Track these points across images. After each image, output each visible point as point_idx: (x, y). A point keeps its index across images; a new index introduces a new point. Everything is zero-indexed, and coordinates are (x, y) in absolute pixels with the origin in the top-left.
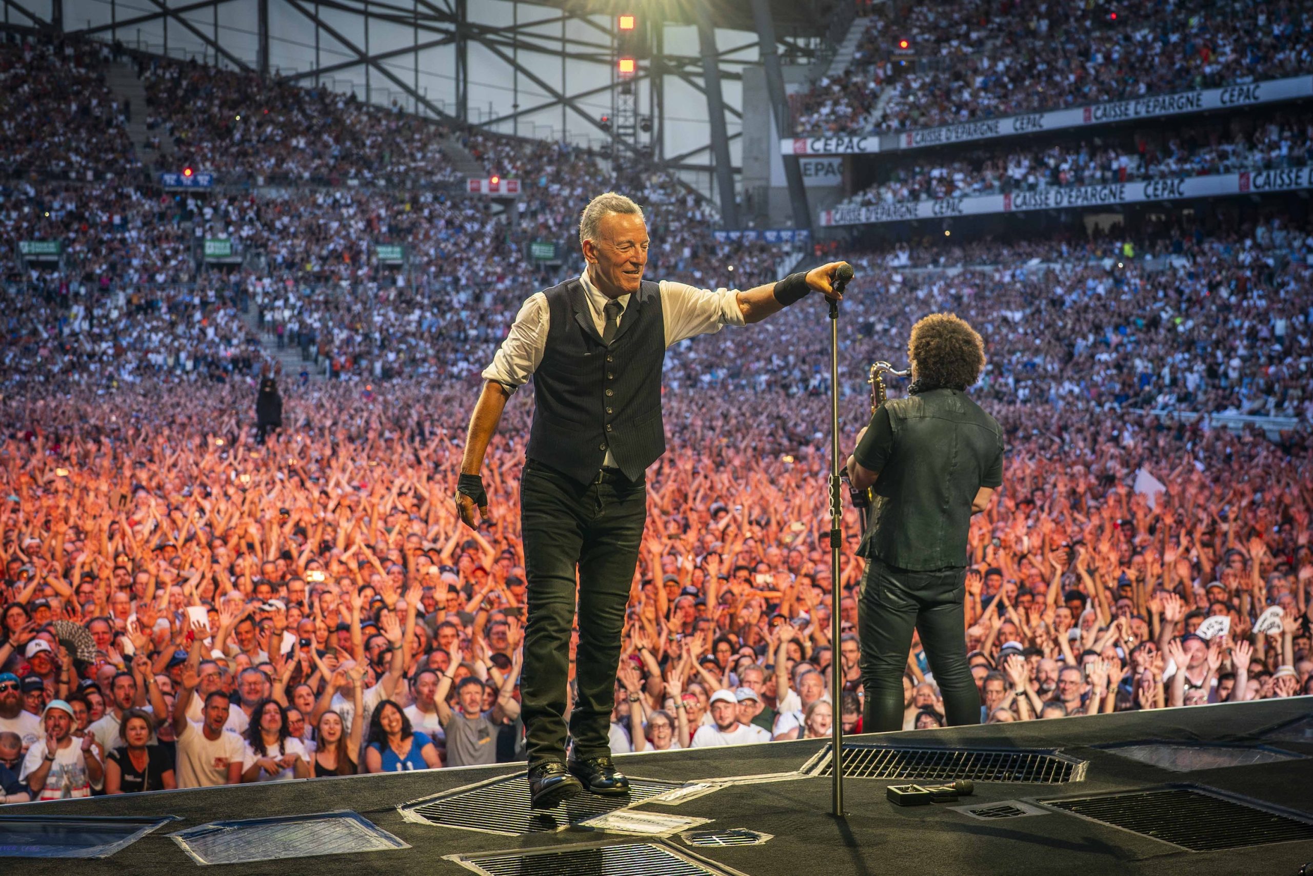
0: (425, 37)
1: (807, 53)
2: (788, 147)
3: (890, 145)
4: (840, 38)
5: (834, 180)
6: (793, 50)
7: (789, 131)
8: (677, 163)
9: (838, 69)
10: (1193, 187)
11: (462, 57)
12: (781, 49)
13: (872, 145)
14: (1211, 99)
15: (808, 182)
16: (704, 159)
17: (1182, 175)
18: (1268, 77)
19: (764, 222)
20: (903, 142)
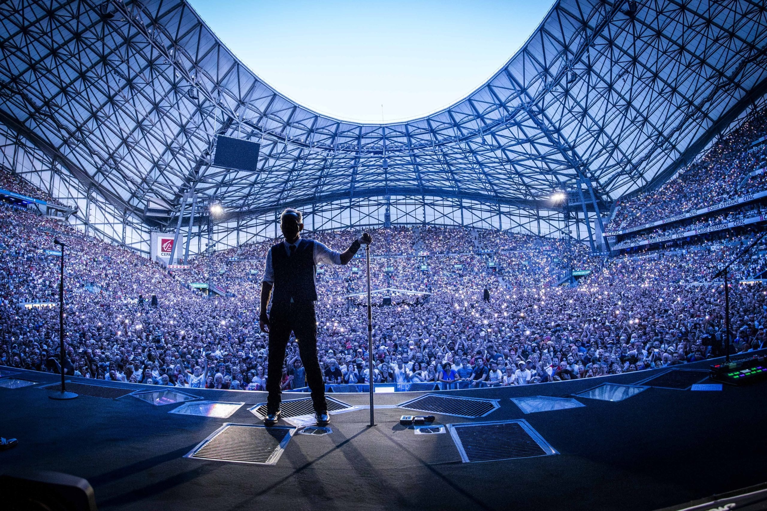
0: (531, 220)
1: (607, 215)
2: (604, 235)
3: (624, 232)
4: (613, 211)
5: (614, 241)
6: (604, 215)
7: (604, 231)
8: (583, 240)
9: (613, 217)
10: (686, 234)
11: (539, 223)
12: (601, 215)
13: (621, 233)
14: (688, 215)
15: (609, 242)
16: (588, 239)
17: (683, 232)
18: (699, 209)
19: (601, 251)
20: (627, 231)
